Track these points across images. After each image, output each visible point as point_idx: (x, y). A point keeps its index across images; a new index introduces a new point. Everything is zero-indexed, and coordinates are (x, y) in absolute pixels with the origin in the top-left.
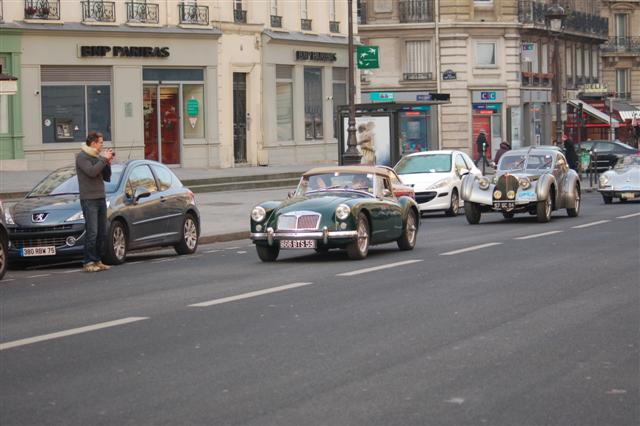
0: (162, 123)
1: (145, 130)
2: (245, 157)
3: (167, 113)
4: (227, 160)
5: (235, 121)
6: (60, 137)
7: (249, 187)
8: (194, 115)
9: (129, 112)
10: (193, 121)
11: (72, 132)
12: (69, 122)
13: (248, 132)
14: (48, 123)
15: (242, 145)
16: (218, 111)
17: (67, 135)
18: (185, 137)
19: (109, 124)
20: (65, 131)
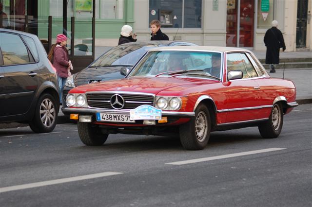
0: (241, 16)
1: (227, 21)
2: (305, 44)
3: (245, 9)
4: (290, 46)
5: (298, 16)
6: (163, 24)
7: (303, 66)
8: (265, 11)
9: (215, 8)
10: (265, 15)
11: (172, 20)
12: (170, 13)
13: (308, 25)
14: (154, 13)
15: (303, 35)
16: (284, 8)
17: (168, 23)
18: (258, 27)
19: (200, 16)
20: (167, 19)
